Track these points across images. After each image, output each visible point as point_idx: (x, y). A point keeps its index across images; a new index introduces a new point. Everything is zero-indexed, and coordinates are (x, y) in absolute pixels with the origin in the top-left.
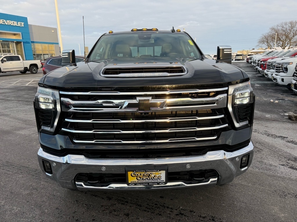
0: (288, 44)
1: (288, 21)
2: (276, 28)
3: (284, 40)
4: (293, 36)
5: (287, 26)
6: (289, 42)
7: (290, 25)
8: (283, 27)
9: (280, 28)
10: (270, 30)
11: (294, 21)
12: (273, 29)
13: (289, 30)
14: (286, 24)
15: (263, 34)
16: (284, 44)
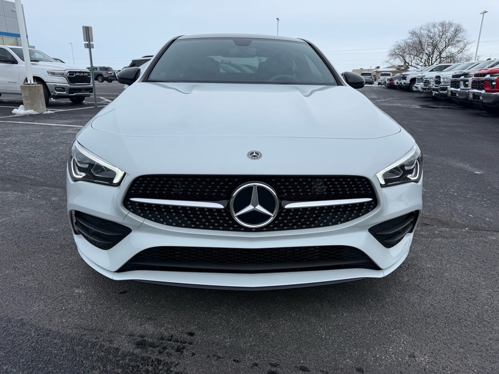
0: (436, 60)
1: (438, 21)
2: (418, 31)
3: (430, 52)
4: (446, 47)
5: (436, 29)
6: (438, 57)
7: (440, 28)
8: (429, 32)
9: (424, 32)
10: (409, 35)
11: (447, 22)
12: (413, 33)
13: (439, 36)
14: (434, 26)
15: (397, 42)
16: (430, 59)
